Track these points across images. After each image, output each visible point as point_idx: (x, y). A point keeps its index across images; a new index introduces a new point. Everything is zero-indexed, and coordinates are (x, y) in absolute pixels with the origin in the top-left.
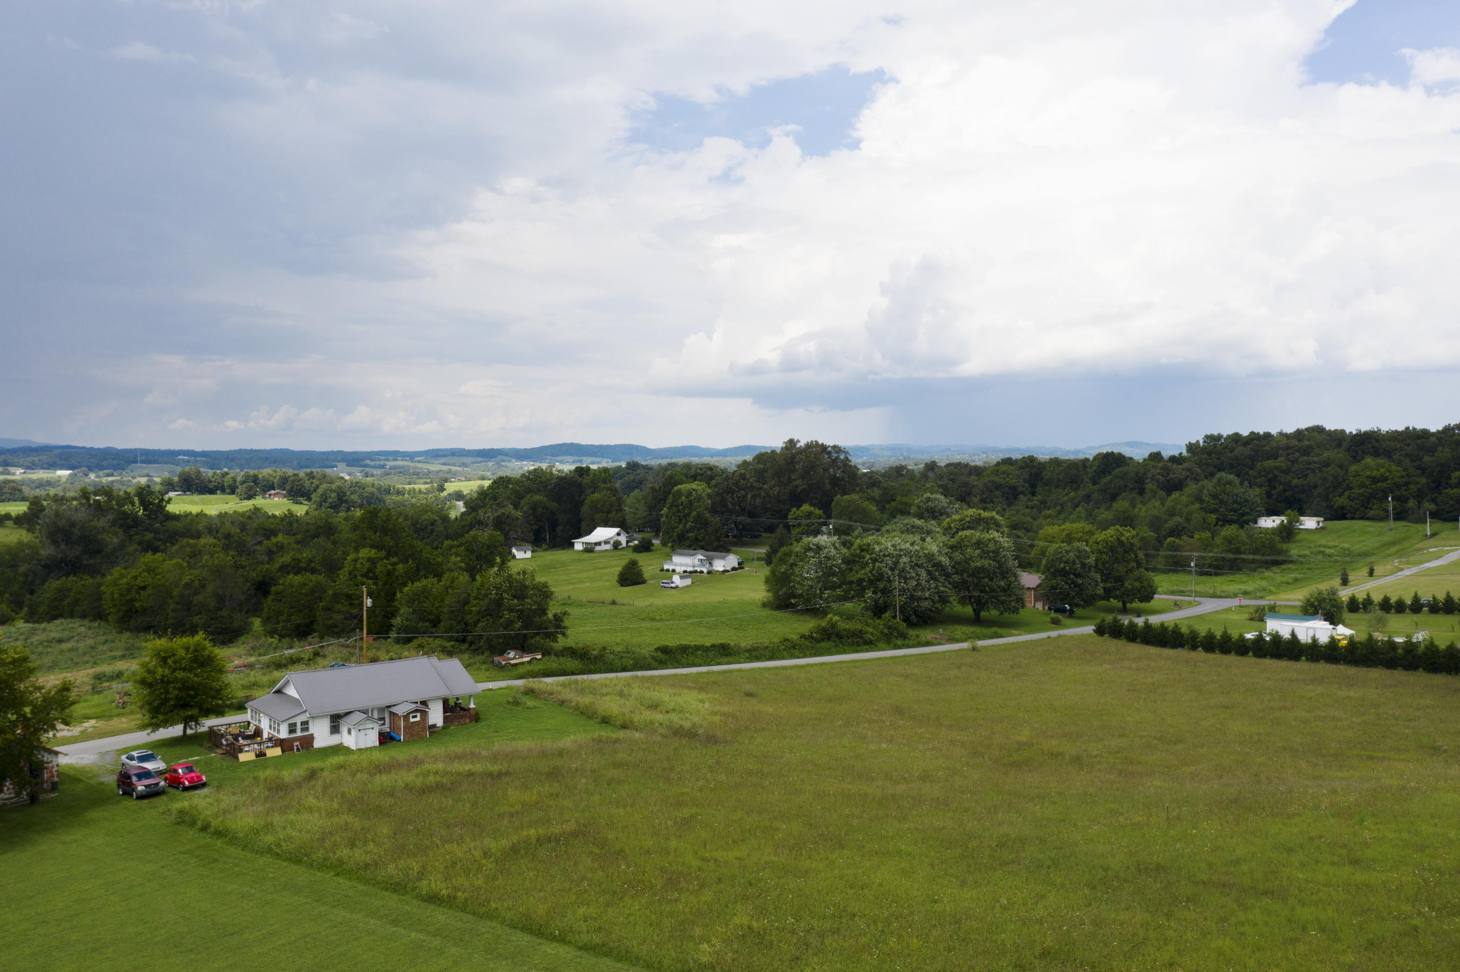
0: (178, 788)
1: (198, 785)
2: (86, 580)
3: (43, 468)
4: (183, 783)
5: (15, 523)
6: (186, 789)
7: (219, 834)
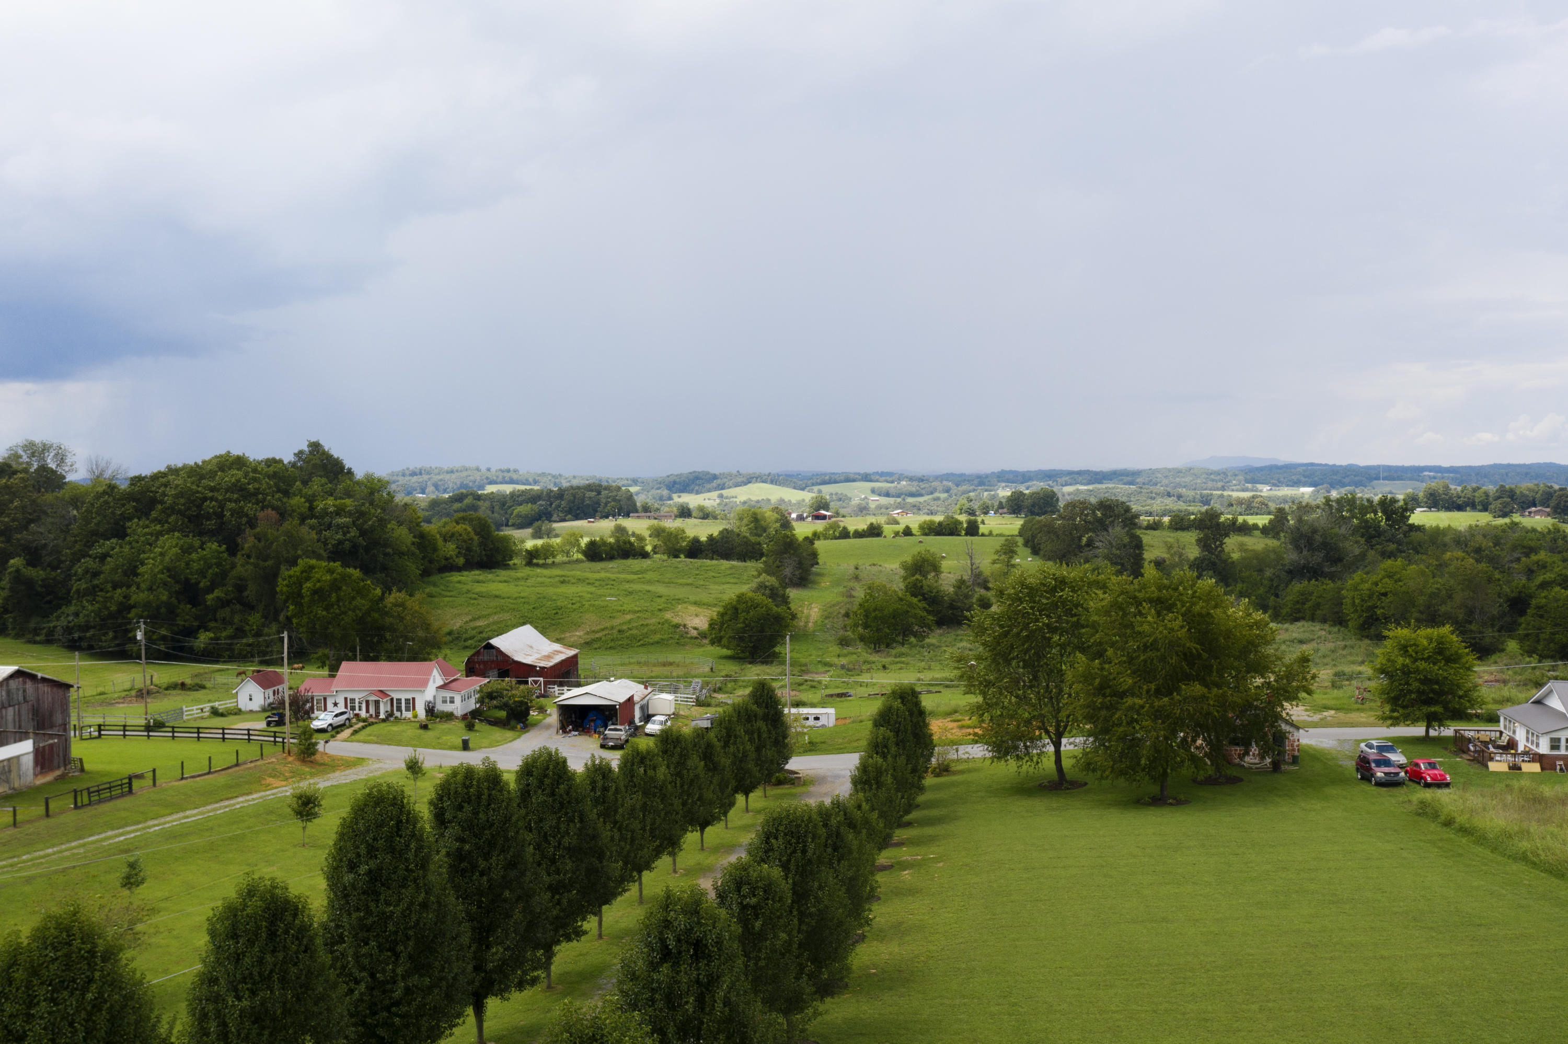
0: (1419, 783)
1: (1441, 784)
2: (1327, 584)
3: (1287, 486)
4: (1425, 779)
5: (1262, 533)
6: (1428, 785)
7: (1464, 831)
